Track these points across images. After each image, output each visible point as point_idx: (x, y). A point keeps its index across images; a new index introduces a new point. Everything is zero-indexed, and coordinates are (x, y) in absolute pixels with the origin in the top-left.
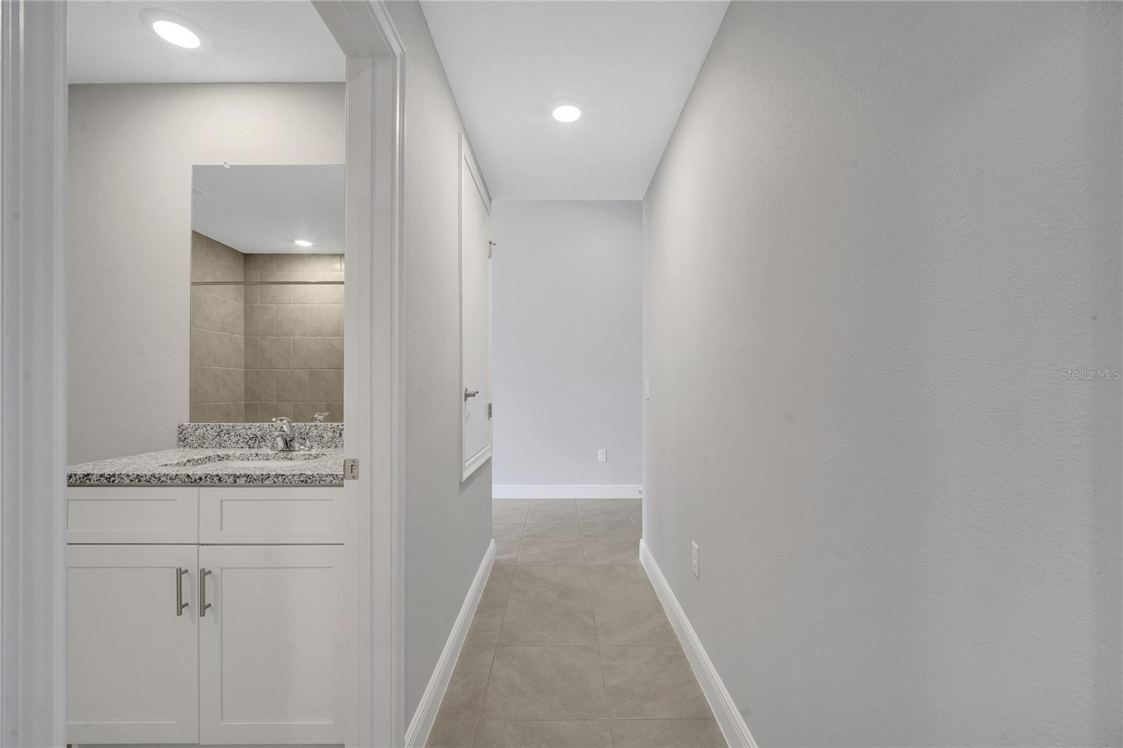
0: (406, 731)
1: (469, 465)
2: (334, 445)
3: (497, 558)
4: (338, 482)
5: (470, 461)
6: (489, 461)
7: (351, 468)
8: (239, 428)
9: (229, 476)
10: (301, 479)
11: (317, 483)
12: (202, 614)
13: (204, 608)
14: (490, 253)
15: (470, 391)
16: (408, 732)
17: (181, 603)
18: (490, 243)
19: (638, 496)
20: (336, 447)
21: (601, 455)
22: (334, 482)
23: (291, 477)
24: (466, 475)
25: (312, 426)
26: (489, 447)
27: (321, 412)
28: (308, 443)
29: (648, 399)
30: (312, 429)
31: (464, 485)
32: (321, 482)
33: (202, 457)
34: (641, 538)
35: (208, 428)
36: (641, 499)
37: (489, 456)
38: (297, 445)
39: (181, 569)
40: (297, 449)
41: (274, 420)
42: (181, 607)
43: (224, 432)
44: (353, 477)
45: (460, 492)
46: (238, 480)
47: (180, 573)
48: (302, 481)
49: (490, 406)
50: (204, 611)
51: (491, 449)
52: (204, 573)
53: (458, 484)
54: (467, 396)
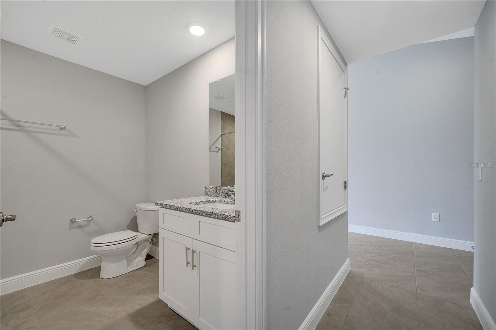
5: (327, 215)
6: (344, 214)
7: (238, 215)
8: (222, 189)
9: (201, 211)
10: (224, 217)
11: (229, 220)
12: (193, 269)
13: (193, 267)
14: (345, 94)
15: (327, 174)
17: (187, 262)
18: (345, 89)
19: (471, 250)
21: (435, 217)
23: (219, 215)
24: (323, 222)
26: (344, 206)
29: (480, 181)
31: (321, 228)
32: (231, 220)
33: (206, 200)
35: (213, 188)
36: (473, 252)
37: (345, 211)
39: (187, 248)
41: (229, 186)
42: (187, 263)
43: (218, 190)
44: (239, 220)
45: (318, 232)
46: (203, 214)
47: (187, 249)
48: (224, 218)
49: (345, 183)
50: (193, 268)
51: (347, 207)
52: (193, 252)
54: (324, 177)
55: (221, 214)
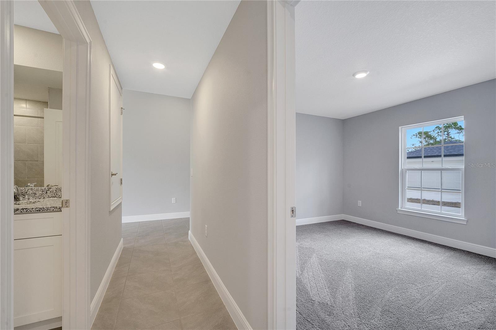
0: (91, 303)
1: (113, 204)
2: (42, 198)
3: (124, 246)
4: (57, 210)
5: (114, 202)
6: (120, 204)
7: (66, 203)
11: (46, 211)
14: (122, 113)
15: (114, 173)
16: (92, 303)
18: (122, 108)
20: (44, 198)
21: (173, 200)
22: (55, 210)
24: (112, 208)
25: (29, 189)
26: (121, 197)
27: (31, 183)
28: (26, 197)
30: (29, 190)
31: (111, 212)
32: (48, 210)
34: (189, 230)
36: (189, 218)
37: (120, 202)
38: (21, 198)
40: (21, 200)
44: (67, 207)
45: (109, 215)
48: (37, 211)
49: (121, 180)
53: (108, 212)
54: (112, 175)
55: (33, 208)
